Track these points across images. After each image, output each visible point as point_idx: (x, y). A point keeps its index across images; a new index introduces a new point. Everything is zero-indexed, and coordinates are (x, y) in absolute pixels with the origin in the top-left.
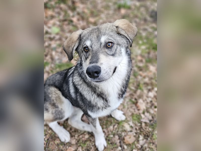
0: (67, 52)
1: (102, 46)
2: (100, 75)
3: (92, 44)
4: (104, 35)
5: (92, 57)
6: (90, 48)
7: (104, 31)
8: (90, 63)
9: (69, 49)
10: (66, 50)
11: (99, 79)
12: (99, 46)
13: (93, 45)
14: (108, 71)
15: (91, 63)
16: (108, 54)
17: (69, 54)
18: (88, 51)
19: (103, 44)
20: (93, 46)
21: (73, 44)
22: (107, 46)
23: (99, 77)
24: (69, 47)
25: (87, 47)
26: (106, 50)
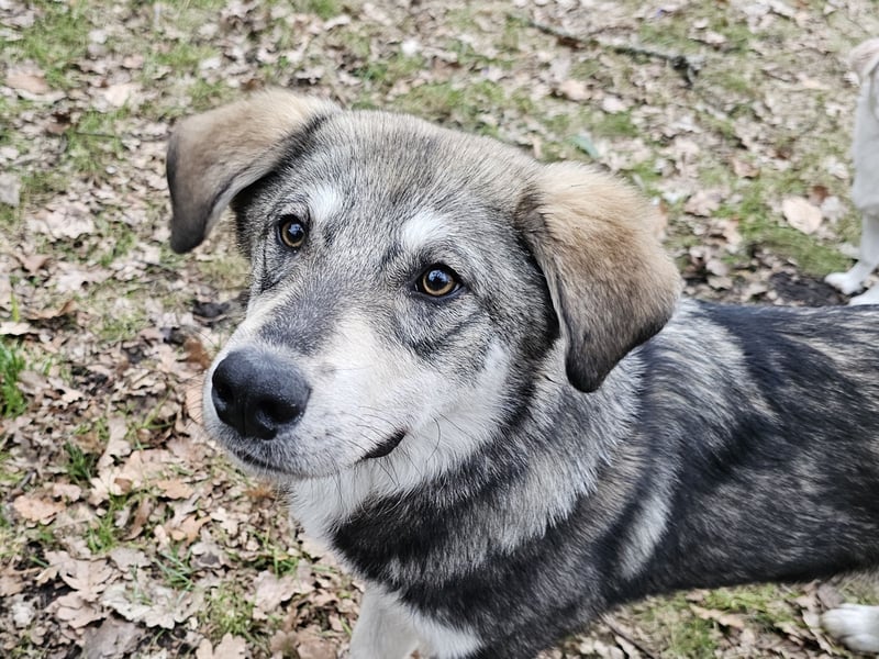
0: (181, 193)
1: (392, 268)
2: (287, 435)
3: (346, 223)
4: (439, 206)
5: (296, 300)
6: (317, 236)
7: (452, 185)
8: (267, 332)
9: (203, 174)
10: (179, 174)
11: (268, 451)
12: (378, 257)
13: (348, 230)
14: (340, 435)
15: (272, 333)
16: (400, 334)
17: (184, 208)
18: (298, 249)
19: (403, 262)
20: (342, 240)
21: (243, 149)
22: (419, 281)
23: (275, 441)
24: (208, 163)
25: (306, 224)
26: (402, 304)
